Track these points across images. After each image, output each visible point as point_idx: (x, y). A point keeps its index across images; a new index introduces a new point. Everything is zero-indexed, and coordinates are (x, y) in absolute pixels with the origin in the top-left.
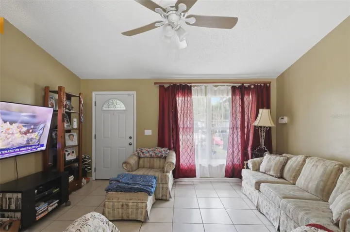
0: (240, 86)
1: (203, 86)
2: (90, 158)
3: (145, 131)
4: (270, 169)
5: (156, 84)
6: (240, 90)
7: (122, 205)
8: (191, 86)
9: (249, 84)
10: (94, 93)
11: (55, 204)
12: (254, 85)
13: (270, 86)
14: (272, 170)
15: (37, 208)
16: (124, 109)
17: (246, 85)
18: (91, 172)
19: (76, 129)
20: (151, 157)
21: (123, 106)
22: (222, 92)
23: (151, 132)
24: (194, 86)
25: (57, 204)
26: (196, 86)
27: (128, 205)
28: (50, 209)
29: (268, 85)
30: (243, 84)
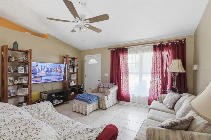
0: (159, 45)
1: (135, 47)
2: (84, 86)
3: (106, 74)
4: (167, 102)
5: (109, 49)
6: (159, 47)
7: (78, 106)
8: (127, 48)
9: (166, 43)
10: (85, 56)
11: (61, 101)
12: (171, 43)
13: (185, 41)
14: (168, 103)
15: (53, 101)
16: (97, 63)
17: (165, 43)
18: (84, 92)
19: (76, 72)
20: (104, 87)
21: (96, 62)
22: (148, 50)
23: (108, 75)
24: (130, 48)
25: (62, 102)
26: (131, 48)
27: (80, 106)
28: (59, 103)
29: (183, 41)
30: (161, 43)
